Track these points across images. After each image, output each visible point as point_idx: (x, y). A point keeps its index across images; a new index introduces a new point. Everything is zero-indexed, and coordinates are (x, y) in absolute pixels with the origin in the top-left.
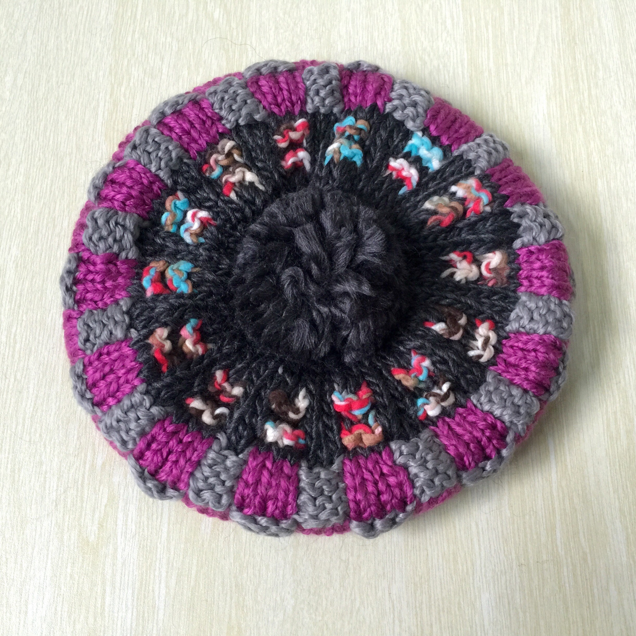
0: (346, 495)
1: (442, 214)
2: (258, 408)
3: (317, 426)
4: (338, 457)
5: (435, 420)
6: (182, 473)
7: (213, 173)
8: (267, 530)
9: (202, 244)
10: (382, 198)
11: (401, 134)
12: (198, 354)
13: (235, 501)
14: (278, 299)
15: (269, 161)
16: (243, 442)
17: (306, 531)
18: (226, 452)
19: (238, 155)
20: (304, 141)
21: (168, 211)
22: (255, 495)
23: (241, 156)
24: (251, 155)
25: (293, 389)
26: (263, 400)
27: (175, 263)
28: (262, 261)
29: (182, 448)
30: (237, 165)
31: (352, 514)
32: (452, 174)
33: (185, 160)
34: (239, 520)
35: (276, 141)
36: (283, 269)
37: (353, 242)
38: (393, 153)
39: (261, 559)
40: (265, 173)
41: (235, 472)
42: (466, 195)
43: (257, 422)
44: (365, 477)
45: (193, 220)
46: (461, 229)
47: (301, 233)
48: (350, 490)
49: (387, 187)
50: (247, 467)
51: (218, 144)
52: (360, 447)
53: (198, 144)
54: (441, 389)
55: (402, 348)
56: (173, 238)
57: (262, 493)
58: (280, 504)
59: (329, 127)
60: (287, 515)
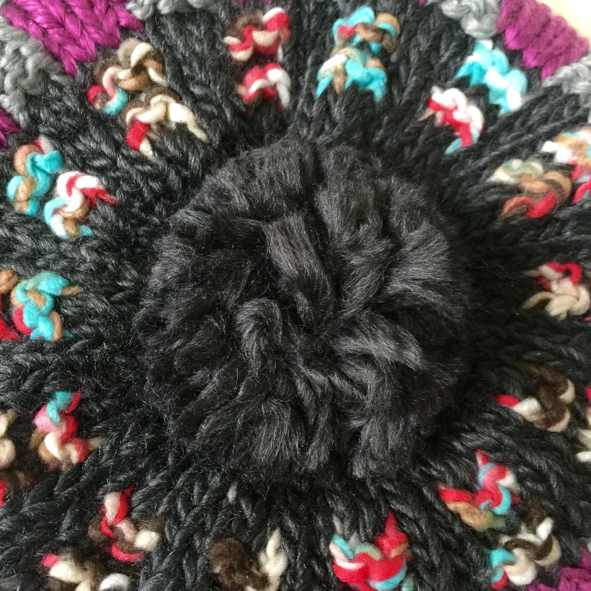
1: (531, 194)
7: (109, 104)
9: (85, 239)
10: (417, 160)
11: (454, 44)
12: (70, 463)
14: (229, 360)
15: (215, 85)
19: (156, 70)
20: (280, 51)
21: (19, 175)
23: (163, 73)
24: (182, 71)
25: (256, 533)
26: (198, 558)
27: (32, 276)
28: (197, 286)
30: (155, 90)
32: (545, 120)
33: (54, 77)
35: (228, 47)
36: (241, 301)
37: (383, 257)
38: (439, 78)
40: (208, 108)
42: (574, 158)
45: (70, 192)
46: (564, 223)
47: (279, 235)
49: (426, 140)
51: (117, 47)
53: (79, 46)
54: (534, 532)
55: (458, 446)
56: (30, 226)
59: (324, 27)
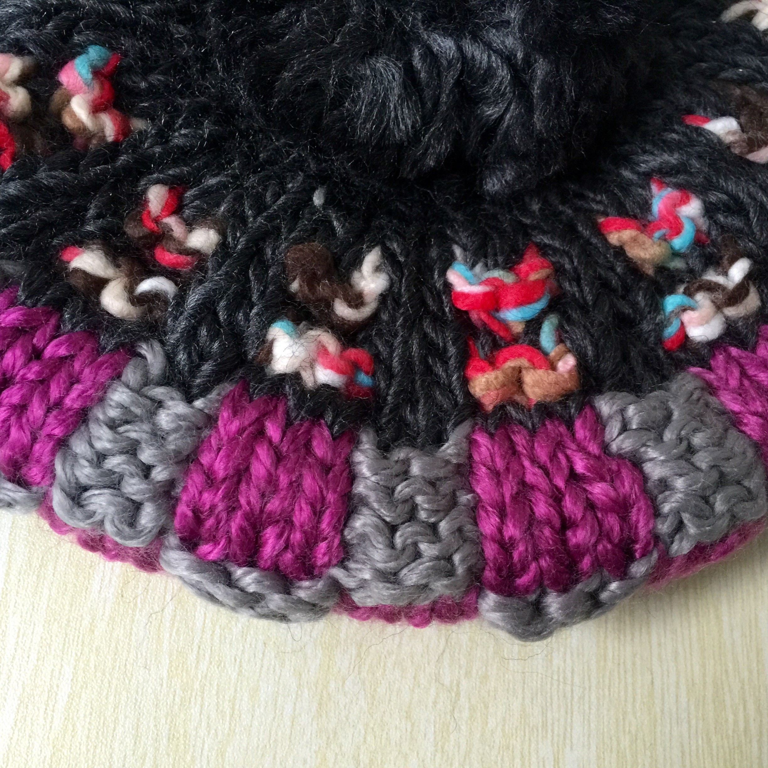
0: (476, 524)
2: (254, 285)
3: (405, 342)
4: (456, 425)
5: (705, 352)
6: (34, 440)
8: (258, 602)
12: (103, 138)
13: (177, 523)
16: (207, 367)
17: (361, 611)
18: (159, 392)
22: (231, 510)
25: (350, 245)
26: (268, 267)
29: (39, 373)
31: (489, 574)
34: (185, 573)
39: (240, 673)
41: (179, 442)
43: (247, 319)
44: (530, 478)
48: (486, 511)
50: (213, 433)
52: (515, 404)
54: (725, 274)
55: (627, 174)
57: (249, 503)
58: (297, 537)
60: (313, 567)
